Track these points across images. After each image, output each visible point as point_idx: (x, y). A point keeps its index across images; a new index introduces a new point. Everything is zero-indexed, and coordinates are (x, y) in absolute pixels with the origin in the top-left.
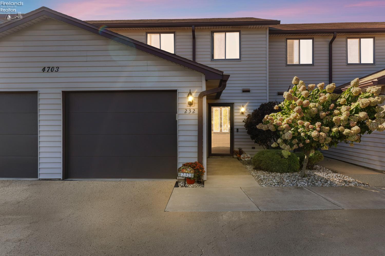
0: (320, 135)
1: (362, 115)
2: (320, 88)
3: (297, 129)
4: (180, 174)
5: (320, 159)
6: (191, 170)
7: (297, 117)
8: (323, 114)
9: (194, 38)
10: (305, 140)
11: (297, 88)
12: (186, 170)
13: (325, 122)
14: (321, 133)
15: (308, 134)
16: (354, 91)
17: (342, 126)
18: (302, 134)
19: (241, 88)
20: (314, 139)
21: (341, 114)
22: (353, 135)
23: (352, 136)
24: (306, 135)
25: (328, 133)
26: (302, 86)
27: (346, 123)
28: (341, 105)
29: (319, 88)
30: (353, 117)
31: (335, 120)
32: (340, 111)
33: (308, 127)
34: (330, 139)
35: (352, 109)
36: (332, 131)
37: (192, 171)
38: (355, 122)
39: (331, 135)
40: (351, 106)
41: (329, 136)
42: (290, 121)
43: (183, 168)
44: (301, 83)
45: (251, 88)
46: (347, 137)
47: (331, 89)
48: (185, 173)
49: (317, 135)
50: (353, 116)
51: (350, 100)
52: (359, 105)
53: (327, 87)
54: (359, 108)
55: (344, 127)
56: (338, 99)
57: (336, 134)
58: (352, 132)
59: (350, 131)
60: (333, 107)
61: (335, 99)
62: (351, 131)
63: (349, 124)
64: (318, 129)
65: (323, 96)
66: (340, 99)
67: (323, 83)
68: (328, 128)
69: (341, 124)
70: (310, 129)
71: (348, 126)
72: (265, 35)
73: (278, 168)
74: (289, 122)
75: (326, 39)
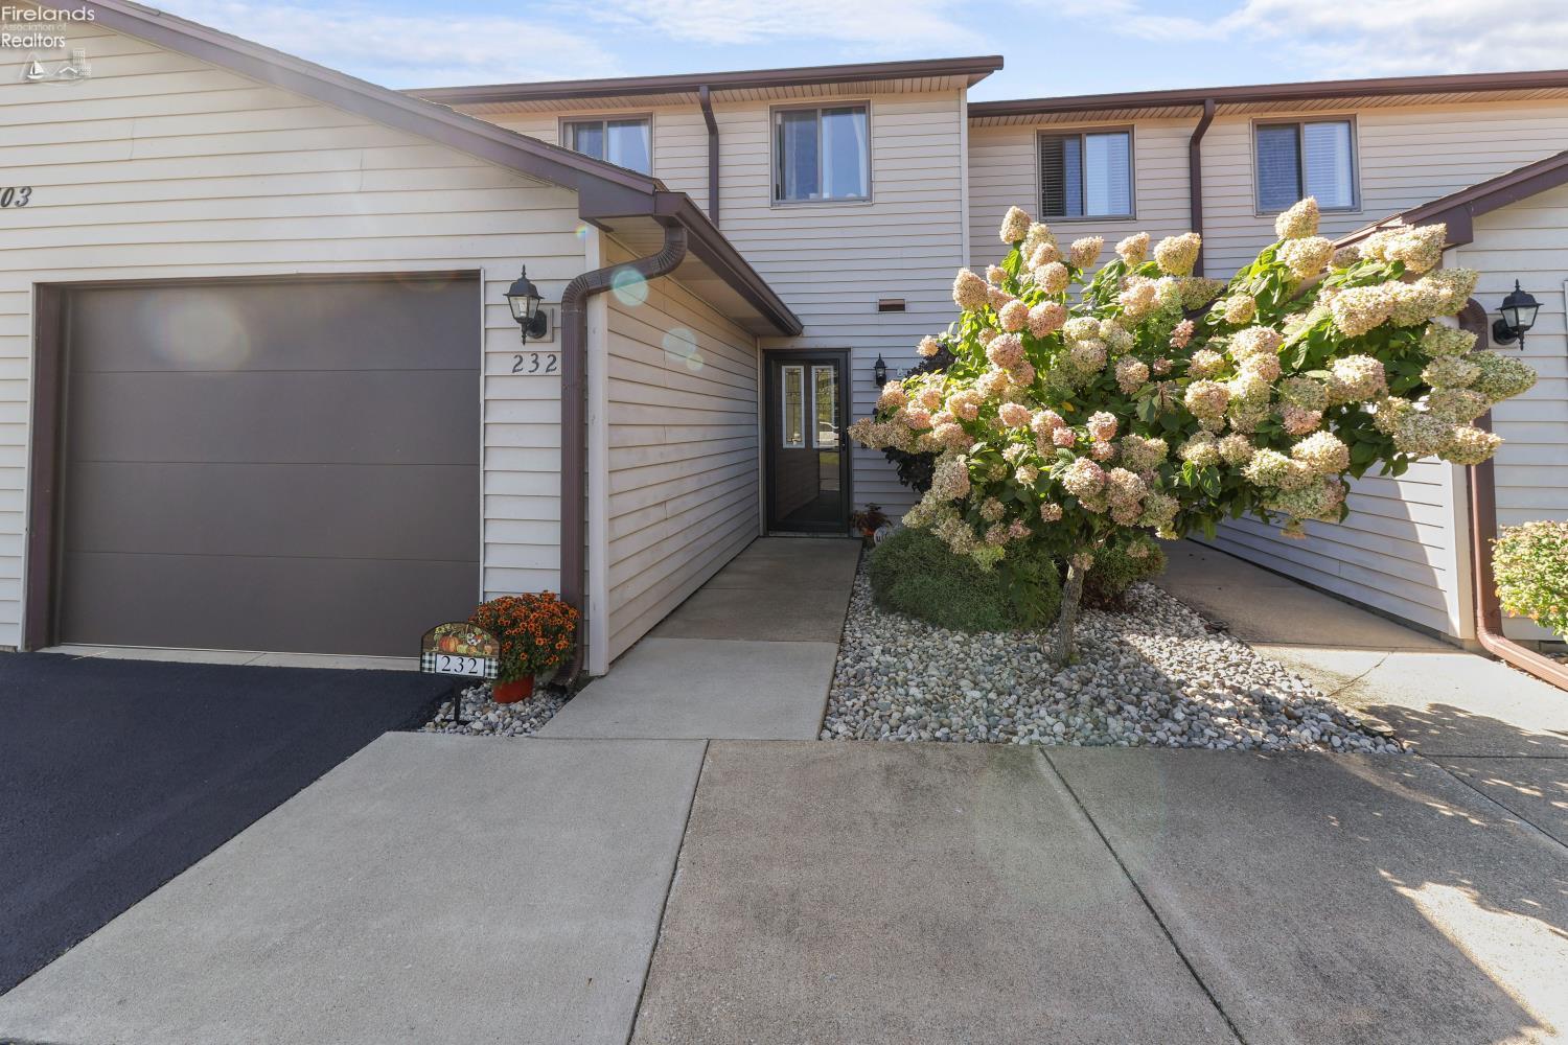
0: (1107, 480)
1: (1351, 370)
2: (1128, 255)
3: (1001, 444)
4: (430, 662)
5: (1149, 568)
6: (484, 643)
7: (1007, 389)
8: (1132, 369)
9: (713, 130)
10: (1037, 502)
11: (1020, 258)
12: (461, 642)
13: (1142, 410)
14: (1118, 473)
15: (1048, 473)
16: (1293, 257)
17: (1237, 434)
18: (1022, 475)
19: (875, 298)
20: (1080, 502)
21: (1229, 368)
22: (1302, 487)
23: (1297, 492)
24: (1041, 478)
25: (1159, 469)
26: (1043, 246)
27: (1260, 417)
28: (1226, 328)
29: (1125, 258)
30: (1297, 386)
31: (1199, 398)
32: (1224, 357)
33: (1049, 439)
34: (1169, 505)
35: (1289, 342)
36: (1182, 462)
37: (489, 647)
38: (1311, 408)
39: (1176, 482)
40: (1284, 331)
41: (1167, 488)
42: (967, 405)
43: (447, 634)
44: (1036, 234)
45: (908, 297)
46: (1266, 492)
47: (1181, 256)
48: (456, 654)
49: (1092, 483)
50: (1296, 380)
51: (1275, 301)
52: (1327, 319)
53: (1159, 250)
54: (1330, 337)
55: (1249, 436)
56: (1213, 302)
57: (1203, 475)
58: (1302, 466)
59: (1287, 460)
60: (1188, 338)
61: (1201, 303)
62: (1292, 461)
63: (1275, 421)
64: (1103, 448)
65: (1138, 286)
66: (1225, 301)
67: (1143, 235)
68: (1161, 441)
69: (1232, 422)
70: (1060, 446)
71: (1275, 431)
72: (957, 113)
73: (958, 611)
74: (964, 411)
75: (1178, 129)
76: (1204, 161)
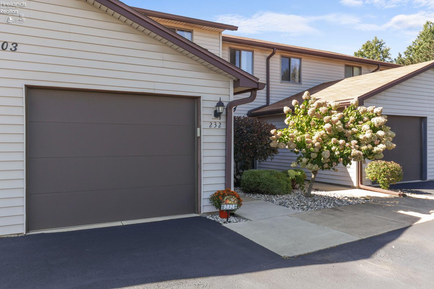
4: (223, 207)
11: (308, 103)
12: (230, 201)
18: (338, 153)
37: (236, 201)
43: (227, 199)
44: (313, 99)
46: (372, 154)
48: (228, 204)
54: (373, 127)
58: (381, 150)
68: (358, 146)
75: (265, 54)
76: (270, 65)
